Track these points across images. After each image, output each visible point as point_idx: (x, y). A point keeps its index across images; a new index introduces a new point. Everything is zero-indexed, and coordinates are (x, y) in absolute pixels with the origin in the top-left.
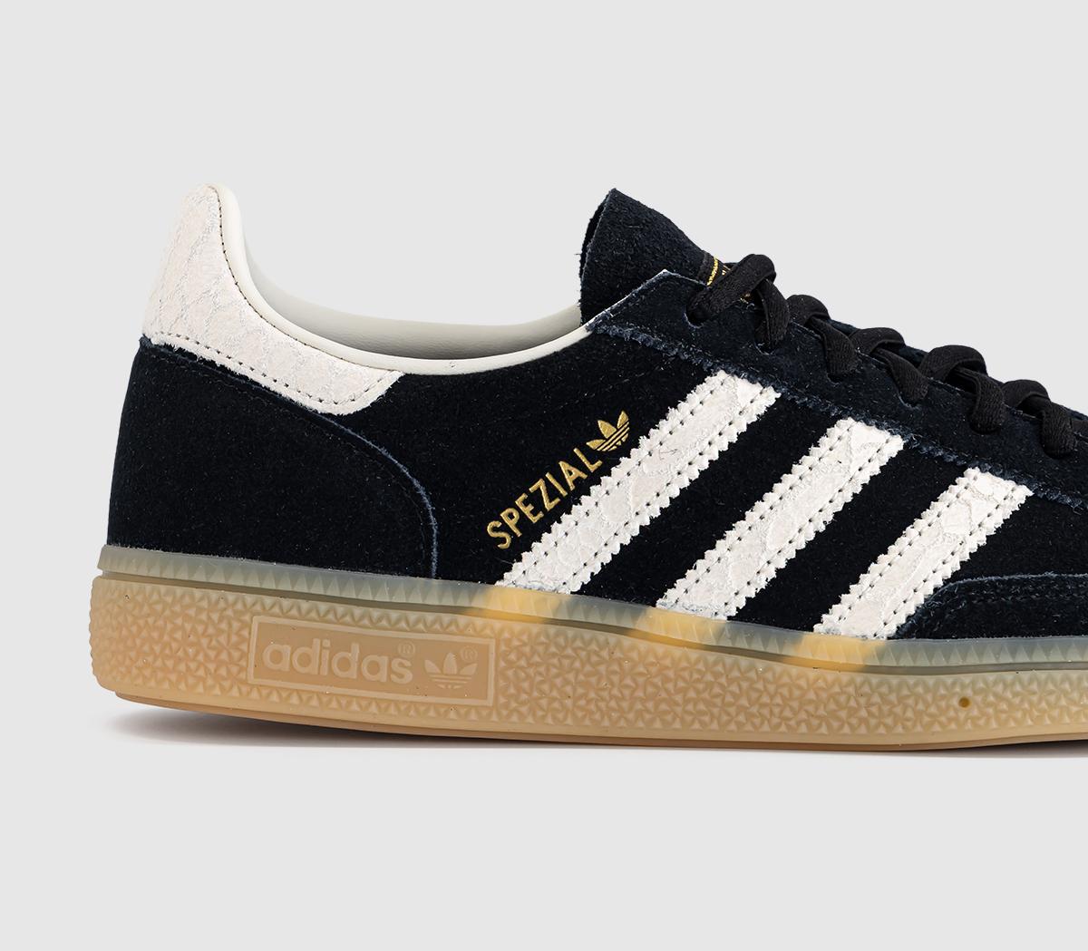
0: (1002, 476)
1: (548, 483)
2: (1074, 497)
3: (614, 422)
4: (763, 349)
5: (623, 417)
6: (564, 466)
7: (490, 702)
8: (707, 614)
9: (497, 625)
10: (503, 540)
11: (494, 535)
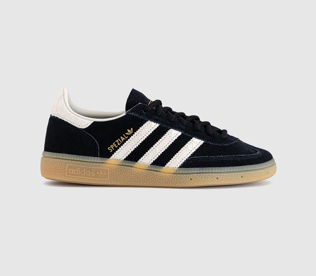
0: (199, 139)
1: (119, 140)
2: (212, 143)
3: (130, 130)
4: (157, 117)
5: (132, 129)
6: (121, 137)
7: (108, 179)
8: (146, 164)
9: (110, 165)
10: (111, 151)
11: (109, 150)
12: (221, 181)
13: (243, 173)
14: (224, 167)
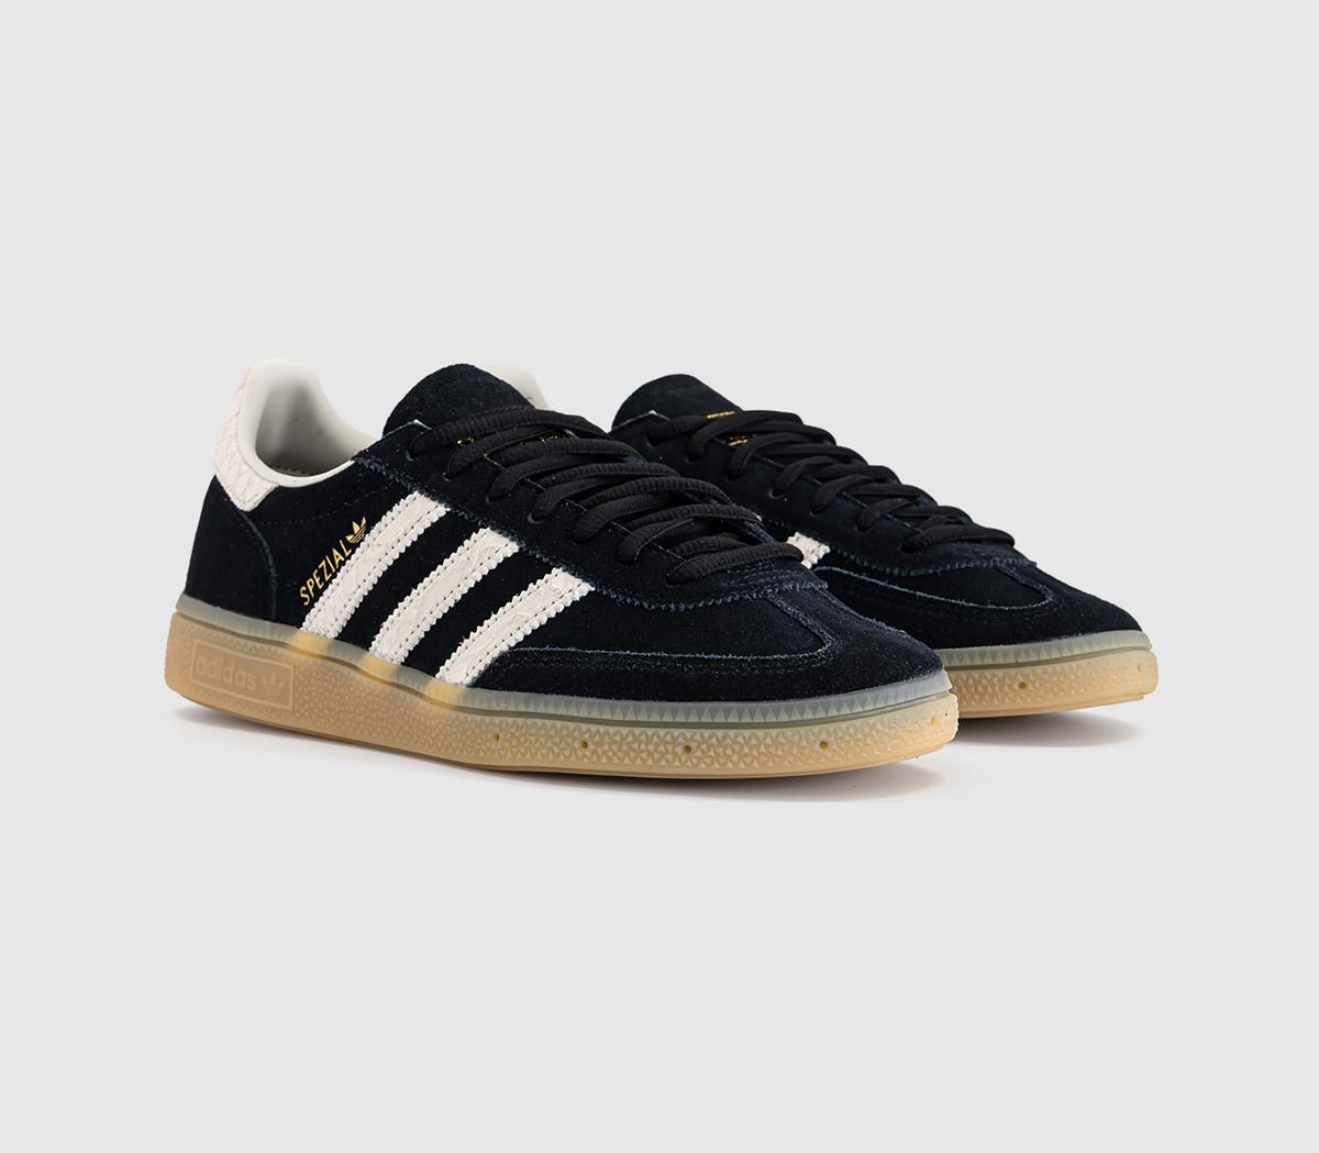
0: (573, 575)
1: (327, 563)
3: (359, 524)
5: (364, 521)
6: (335, 552)
7: (289, 708)
8: (388, 659)
9: (294, 655)
10: (306, 600)
11: (302, 595)
12: (594, 759)
13: (688, 735)
14: (620, 699)
